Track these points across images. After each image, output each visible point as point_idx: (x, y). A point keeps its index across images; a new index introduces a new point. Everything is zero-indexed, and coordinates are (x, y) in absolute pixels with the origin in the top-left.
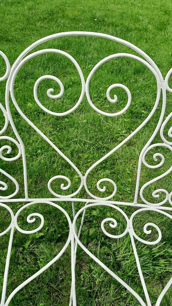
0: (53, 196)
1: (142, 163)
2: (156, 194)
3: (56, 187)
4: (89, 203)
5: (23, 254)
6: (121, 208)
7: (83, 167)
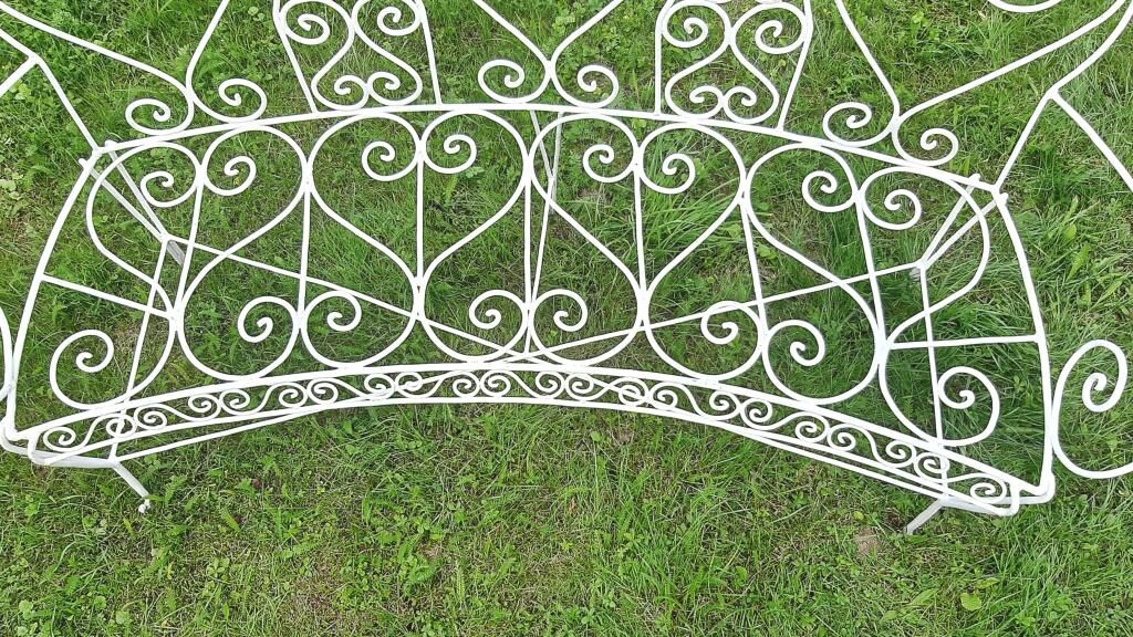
0: (491, 100)
1: (663, 37)
2: (699, 95)
3: (497, 77)
4: (566, 114)
5: (443, 210)
6: (624, 122)
7: (546, 36)
